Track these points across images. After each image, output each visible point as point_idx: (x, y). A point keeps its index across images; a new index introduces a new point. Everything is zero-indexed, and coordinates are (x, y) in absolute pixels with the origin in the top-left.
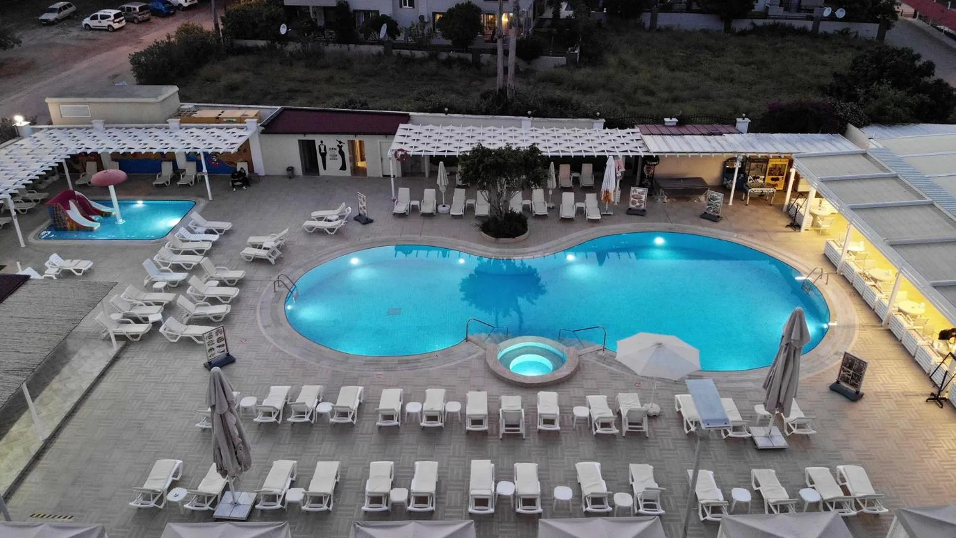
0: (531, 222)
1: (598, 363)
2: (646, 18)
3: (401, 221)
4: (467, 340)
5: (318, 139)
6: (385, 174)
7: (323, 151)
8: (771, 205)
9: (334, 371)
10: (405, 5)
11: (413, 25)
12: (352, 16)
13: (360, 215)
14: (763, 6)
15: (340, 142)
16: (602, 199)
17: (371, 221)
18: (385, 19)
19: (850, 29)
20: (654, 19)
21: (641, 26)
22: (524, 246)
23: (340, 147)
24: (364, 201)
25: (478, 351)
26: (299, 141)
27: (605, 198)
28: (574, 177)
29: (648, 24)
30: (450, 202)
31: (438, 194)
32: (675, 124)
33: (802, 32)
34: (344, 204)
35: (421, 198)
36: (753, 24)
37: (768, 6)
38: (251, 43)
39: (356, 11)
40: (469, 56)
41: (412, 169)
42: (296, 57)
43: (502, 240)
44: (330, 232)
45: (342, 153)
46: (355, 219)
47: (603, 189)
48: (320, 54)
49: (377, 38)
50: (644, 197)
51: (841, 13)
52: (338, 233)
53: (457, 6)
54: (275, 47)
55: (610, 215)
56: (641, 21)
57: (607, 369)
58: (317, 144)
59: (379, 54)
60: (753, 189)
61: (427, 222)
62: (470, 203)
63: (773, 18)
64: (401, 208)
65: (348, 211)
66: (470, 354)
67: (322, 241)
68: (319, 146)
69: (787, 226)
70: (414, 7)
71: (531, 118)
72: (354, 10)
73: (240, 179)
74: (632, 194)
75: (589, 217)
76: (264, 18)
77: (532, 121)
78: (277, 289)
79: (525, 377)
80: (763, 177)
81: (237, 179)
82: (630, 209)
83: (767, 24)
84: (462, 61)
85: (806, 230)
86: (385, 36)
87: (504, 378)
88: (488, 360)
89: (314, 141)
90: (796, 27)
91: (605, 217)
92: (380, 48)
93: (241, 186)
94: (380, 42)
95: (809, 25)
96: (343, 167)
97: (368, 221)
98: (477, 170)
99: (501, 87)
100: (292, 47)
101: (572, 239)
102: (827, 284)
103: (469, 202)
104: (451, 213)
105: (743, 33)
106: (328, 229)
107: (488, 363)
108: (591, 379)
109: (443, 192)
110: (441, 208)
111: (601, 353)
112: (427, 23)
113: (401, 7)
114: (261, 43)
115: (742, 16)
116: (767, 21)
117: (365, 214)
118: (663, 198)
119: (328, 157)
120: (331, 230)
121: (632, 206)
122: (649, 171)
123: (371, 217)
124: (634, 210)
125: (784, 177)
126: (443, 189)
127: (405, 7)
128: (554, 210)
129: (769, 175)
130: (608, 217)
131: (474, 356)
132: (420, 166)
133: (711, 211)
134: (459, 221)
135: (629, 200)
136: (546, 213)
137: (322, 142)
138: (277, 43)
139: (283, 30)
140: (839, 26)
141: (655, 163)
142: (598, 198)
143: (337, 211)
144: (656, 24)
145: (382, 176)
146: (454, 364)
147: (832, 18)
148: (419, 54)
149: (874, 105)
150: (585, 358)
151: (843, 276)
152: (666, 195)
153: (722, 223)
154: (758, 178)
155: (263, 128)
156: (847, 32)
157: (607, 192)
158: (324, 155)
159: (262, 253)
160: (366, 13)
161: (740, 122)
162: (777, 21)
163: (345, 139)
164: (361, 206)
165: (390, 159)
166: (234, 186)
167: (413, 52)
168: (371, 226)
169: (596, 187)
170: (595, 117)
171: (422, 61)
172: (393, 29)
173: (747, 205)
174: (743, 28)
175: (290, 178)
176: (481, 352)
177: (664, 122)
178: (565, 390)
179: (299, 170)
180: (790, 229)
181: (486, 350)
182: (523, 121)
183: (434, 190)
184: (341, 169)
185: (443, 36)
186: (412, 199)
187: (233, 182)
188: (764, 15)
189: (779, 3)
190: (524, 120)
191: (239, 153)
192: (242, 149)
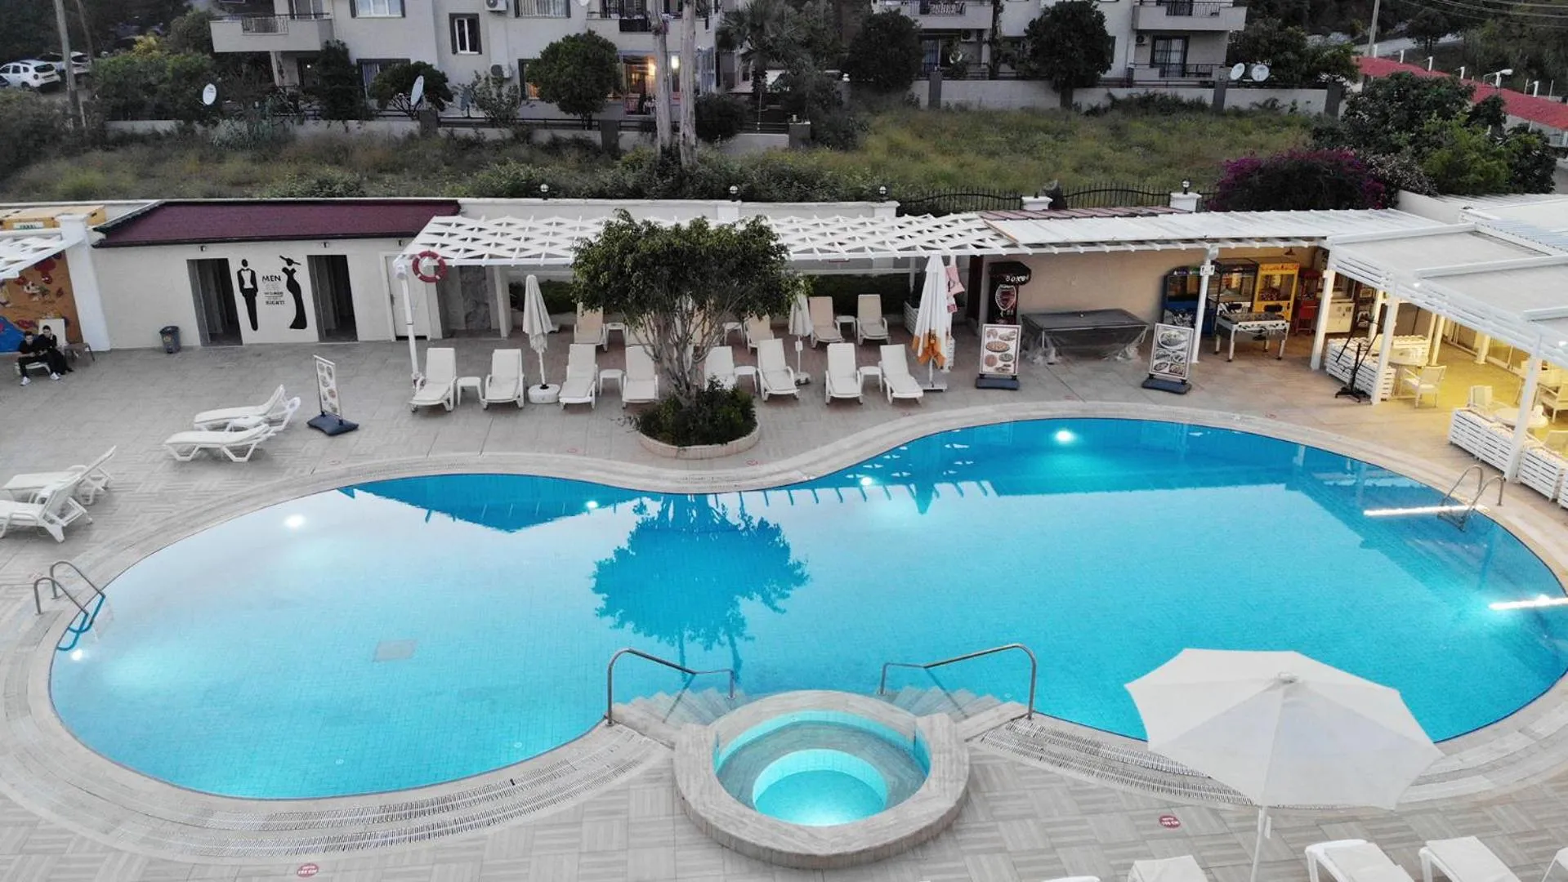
0: (761, 412)
1: (1026, 760)
2: (921, 89)
3: (434, 425)
4: (610, 719)
5: (233, 255)
6: (401, 333)
7: (248, 285)
8: (1279, 359)
9: (151, 862)
10: (463, 47)
11: (478, 77)
12: (356, 72)
13: (323, 414)
14: (1123, 69)
15: (290, 262)
16: (920, 353)
17: (353, 428)
18: (421, 68)
19: (1276, 100)
20: (935, 94)
21: (914, 103)
22: (751, 463)
23: (290, 274)
24: (330, 374)
25: (648, 755)
26: (191, 262)
27: (925, 351)
28: (842, 324)
29: (924, 100)
30: (559, 376)
31: (529, 362)
32: (1046, 208)
33: (1198, 106)
34: (281, 388)
35: (485, 370)
36: (1110, 95)
37: (1132, 66)
38: (142, 126)
39: (362, 62)
40: (596, 137)
41: (467, 321)
42: (235, 145)
43: (695, 450)
44: (237, 455)
45: (294, 287)
46: (312, 425)
47: (920, 330)
48: (287, 139)
49: (406, 108)
50: (1013, 347)
51: (1260, 72)
52: (257, 457)
53: (568, 39)
54: (193, 131)
55: (941, 391)
56: (912, 96)
57: (1062, 779)
58: (234, 267)
59: (411, 136)
60: (1243, 324)
61: (502, 425)
62: (606, 377)
63: (1142, 86)
64: (429, 396)
65: (292, 405)
66: (622, 768)
67: (213, 481)
68: (239, 273)
69: (1337, 395)
70: (481, 53)
71: (739, 202)
72: (358, 60)
73: (42, 353)
74: (986, 340)
75: (896, 395)
76: (169, 74)
77: (740, 208)
78: (47, 603)
79: (813, 834)
80: (1248, 304)
81: (32, 355)
82: (982, 376)
83: (1135, 96)
84: (582, 145)
85: (1383, 400)
86: (420, 101)
87: (741, 841)
88: (682, 785)
89: (223, 264)
90: (1185, 100)
91: (931, 395)
92: (412, 126)
93: (41, 373)
94: (412, 114)
95: (1208, 96)
96: (300, 322)
97: (344, 428)
98: (621, 267)
99: (667, 146)
100: (224, 129)
101: (867, 442)
102: (1500, 504)
103: (607, 374)
104: (564, 400)
105: (1094, 112)
106: (228, 448)
107: (684, 792)
108: (1022, 817)
109: (540, 352)
110: (535, 392)
111: (1023, 726)
112: (508, 80)
113: (455, 52)
114: (164, 126)
115: (1090, 82)
116: (1134, 90)
117: (335, 410)
118: (1045, 355)
119: (260, 299)
120: (240, 451)
121: (986, 369)
122: (1005, 301)
123: (349, 418)
124: (992, 378)
125: (1292, 302)
126: (538, 344)
127: (462, 52)
128: (814, 384)
129: (1262, 299)
130: (938, 395)
131: (635, 772)
132: (487, 312)
133: (1166, 370)
134: (581, 419)
135: (978, 355)
136: (794, 391)
137: (245, 263)
138: (195, 123)
139: (209, 96)
140: (1260, 96)
141: (1023, 278)
142: (910, 355)
143: (263, 409)
144: (939, 101)
145: (393, 339)
146: (569, 804)
147: (1245, 82)
148: (492, 134)
149: (1438, 157)
150: (986, 749)
151: (1523, 485)
152: (1055, 345)
153: (1192, 396)
154: (1239, 306)
155: (100, 236)
156: (1273, 105)
157: (931, 336)
158: (250, 295)
159: (30, 514)
160: (385, 64)
161: (1178, 199)
162: (1151, 90)
163: (301, 252)
164: (324, 390)
165: (401, 276)
166: (24, 373)
167: (481, 130)
168: (351, 437)
169: (901, 331)
170: (875, 197)
171: (498, 146)
172: (438, 87)
173: (1230, 361)
174: (1094, 105)
175: (170, 352)
176: (658, 756)
177: (1022, 204)
178: (944, 865)
179: (191, 334)
180: (1343, 400)
181: (672, 747)
182: (719, 209)
183: (518, 351)
184: (293, 326)
185: (542, 97)
186: (461, 372)
187: (23, 362)
188: (1128, 81)
189: (1148, 61)
190: (723, 206)
191: (47, 298)
192: (53, 288)
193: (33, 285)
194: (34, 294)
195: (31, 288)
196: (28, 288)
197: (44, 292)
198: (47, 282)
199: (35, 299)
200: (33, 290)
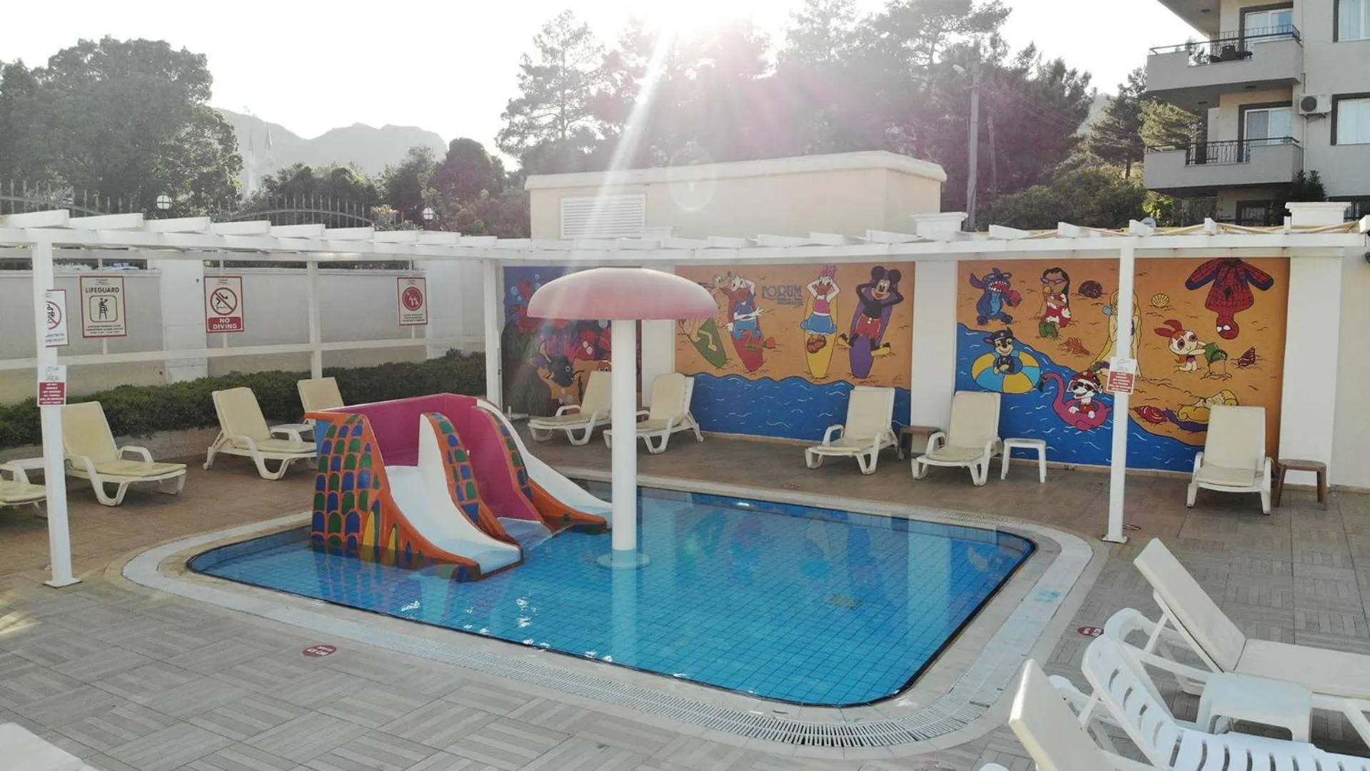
191: (1217, 366)
192: (1235, 349)
193: (1193, 338)
194: (1190, 358)
195: (1188, 344)
196: (1181, 344)
197: (1214, 354)
198: (1225, 335)
199: (1190, 366)
200: (1190, 348)
